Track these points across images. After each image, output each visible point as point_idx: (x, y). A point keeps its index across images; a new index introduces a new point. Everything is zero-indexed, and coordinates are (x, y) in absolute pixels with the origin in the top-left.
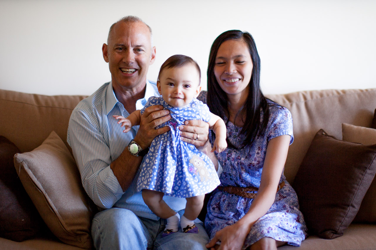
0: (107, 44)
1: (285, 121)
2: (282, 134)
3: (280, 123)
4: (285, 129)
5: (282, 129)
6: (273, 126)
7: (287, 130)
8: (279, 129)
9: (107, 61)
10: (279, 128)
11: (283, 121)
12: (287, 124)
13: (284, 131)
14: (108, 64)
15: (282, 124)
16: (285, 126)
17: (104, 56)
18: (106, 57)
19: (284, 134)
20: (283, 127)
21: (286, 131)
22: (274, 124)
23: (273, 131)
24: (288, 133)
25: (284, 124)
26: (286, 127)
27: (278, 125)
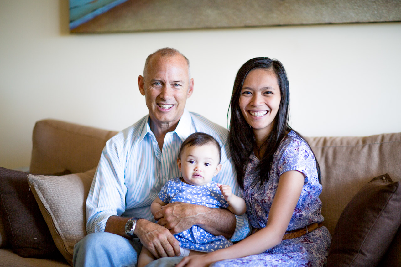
0: (143, 76)
1: (295, 155)
2: (289, 169)
3: (289, 158)
4: (293, 164)
5: (291, 164)
6: (282, 160)
7: (295, 164)
8: (287, 164)
9: (143, 94)
10: (288, 162)
11: (293, 155)
12: (297, 158)
13: (292, 166)
14: (144, 97)
15: (291, 158)
16: (293, 161)
17: (140, 88)
18: (142, 90)
19: (292, 169)
20: (291, 162)
21: (295, 166)
22: (284, 158)
23: (282, 166)
24: (296, 168)
25: (293, 158)
26: (295, 162)
27: (287, 159)
